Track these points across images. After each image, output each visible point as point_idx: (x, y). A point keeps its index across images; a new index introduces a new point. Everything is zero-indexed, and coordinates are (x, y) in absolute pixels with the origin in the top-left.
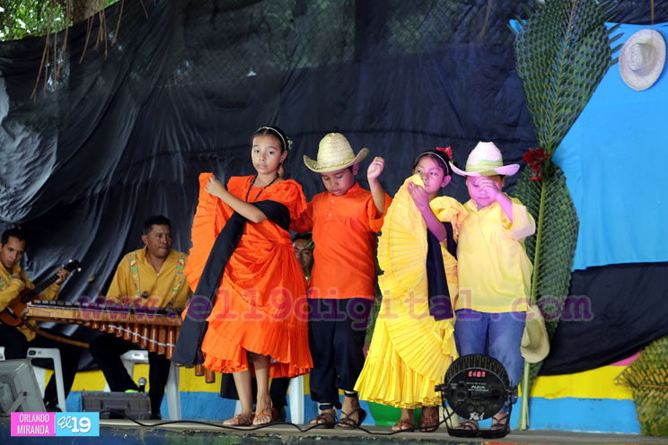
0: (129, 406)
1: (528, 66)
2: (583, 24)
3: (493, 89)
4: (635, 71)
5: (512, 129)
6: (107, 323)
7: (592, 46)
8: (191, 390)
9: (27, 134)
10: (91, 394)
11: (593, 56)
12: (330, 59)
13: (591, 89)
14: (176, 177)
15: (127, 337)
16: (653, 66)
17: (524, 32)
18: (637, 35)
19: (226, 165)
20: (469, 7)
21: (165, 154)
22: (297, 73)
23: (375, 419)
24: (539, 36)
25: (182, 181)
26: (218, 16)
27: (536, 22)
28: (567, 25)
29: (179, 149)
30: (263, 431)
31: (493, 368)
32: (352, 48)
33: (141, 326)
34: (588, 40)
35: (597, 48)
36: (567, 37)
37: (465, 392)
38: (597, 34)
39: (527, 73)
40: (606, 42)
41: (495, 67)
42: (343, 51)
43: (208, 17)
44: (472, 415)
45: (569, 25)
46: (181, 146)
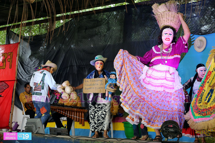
0: (62, 131)
4: (198, 47)
6: (56, 109)
8: (77, 128)
9: (36, 60)
10: (52, 128)
12: (116, 42)
14: (74, 72)
15: (61, 113)
16: (203, 46)
18: (198, 38)
19: (88, 69)
20: (153, 30)
21: (72, 66)
22: (107, 45)
25: (76, 73)
26: (87, 30)
29: (75, 65)
31: (175, 124)
32: (122, 39)
33: (65, 110)
37: (167, 131)
40: (190, 39)
42: (120, 40)
43: (84, 31)
46: (76, 64)
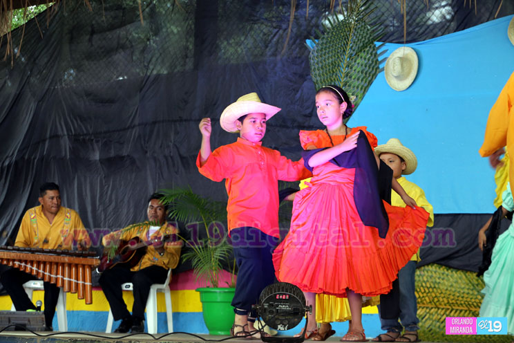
0: (29, 321)
1: (319, 73)
2: (358, 43)
3: (294, 90)
4: (396, 77)
5: (308, 118)
6: (14, 260)
7: (365, 59)
8: (75, 309)
10: (1, 313)
11: (366, 66)
12: (176, 67)
13: (365, 90)
14: (63, 154)
15: (28, 271)
16: (409, 73)
17: (316, 48)
18: (397, 51)
19: (100, 145)
20: (276, 30)
21: (55, 137)
22: (152, 78)
23: (209, 330)
24: (327, 51)
25: (68, 157)
26: (95, 36)
27: (325, 41)
28: (347, 43)
29: (66, 133)
30: (127, 340)
31: (294, 292)
32: (192, 59)
33: (39, 263)
34: (362, 54)
35: (369, 60)
36: (347, 52)
37: (274, 310)
38: (369, 50)
39: (318, 78)
40: (375, 56)
41: (295, 74)
42: (185, 62)
43: (88, 37)
44: (279, 326)
45: (349, 43)
46: (67, 131)
